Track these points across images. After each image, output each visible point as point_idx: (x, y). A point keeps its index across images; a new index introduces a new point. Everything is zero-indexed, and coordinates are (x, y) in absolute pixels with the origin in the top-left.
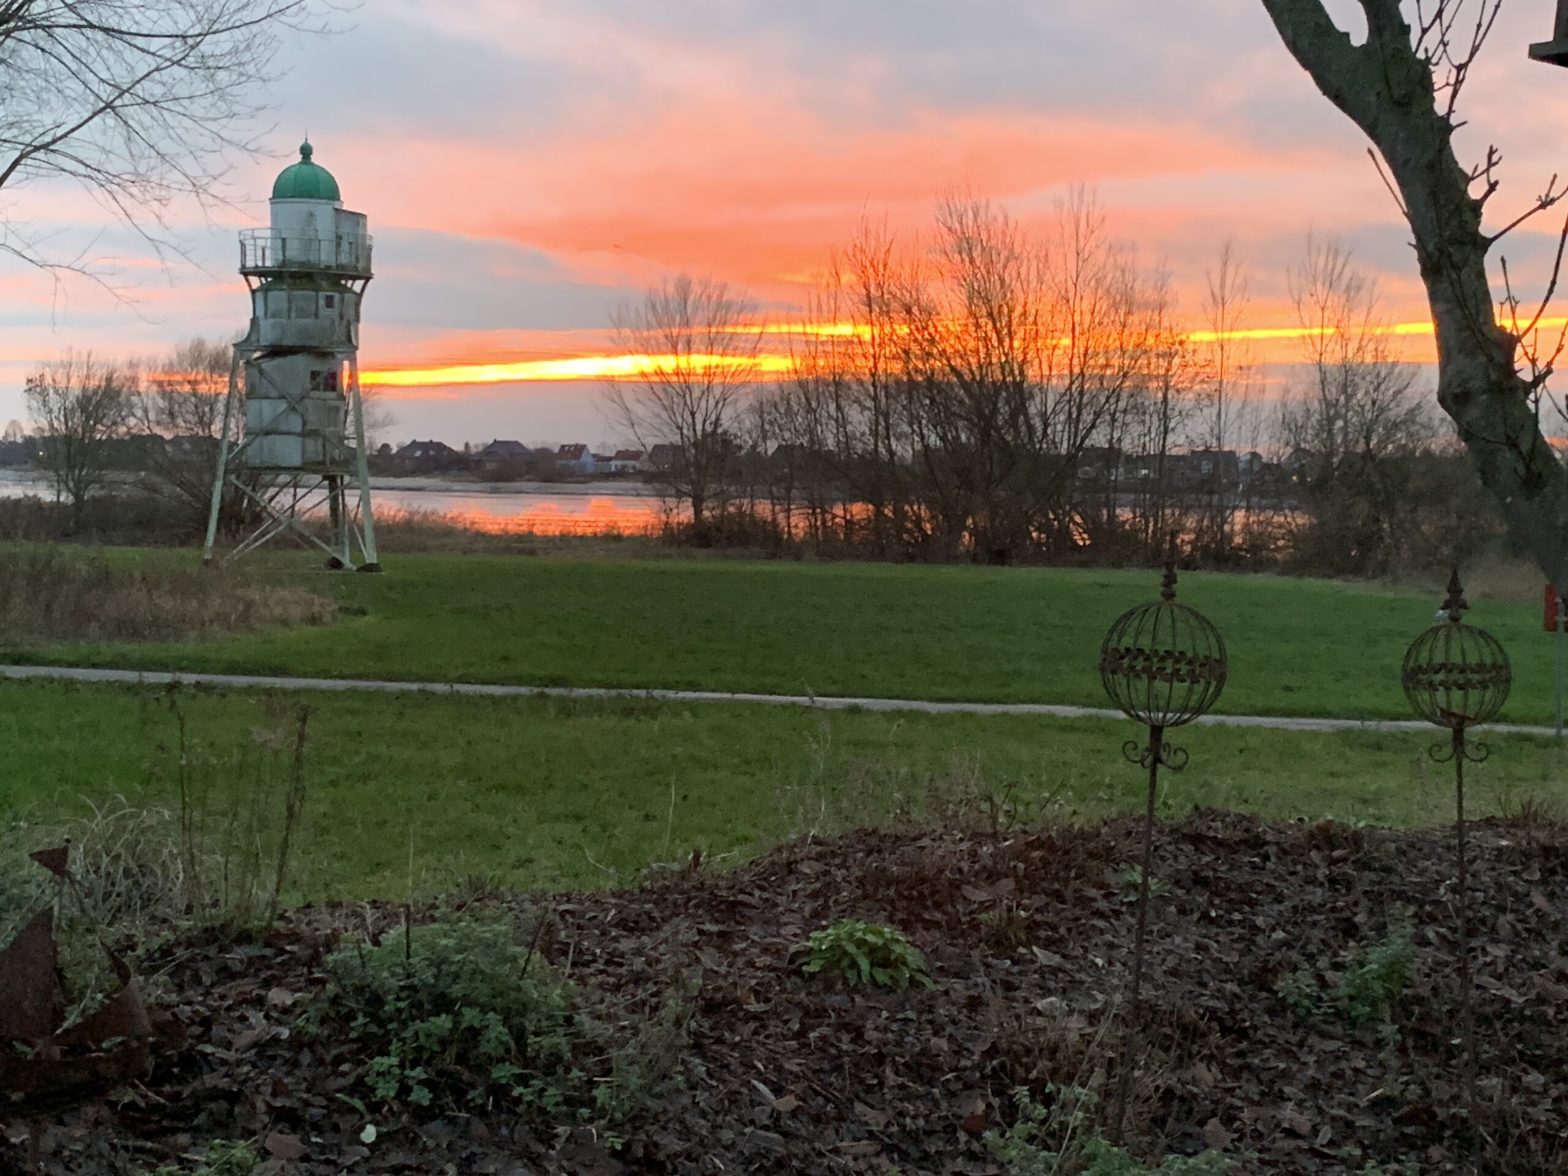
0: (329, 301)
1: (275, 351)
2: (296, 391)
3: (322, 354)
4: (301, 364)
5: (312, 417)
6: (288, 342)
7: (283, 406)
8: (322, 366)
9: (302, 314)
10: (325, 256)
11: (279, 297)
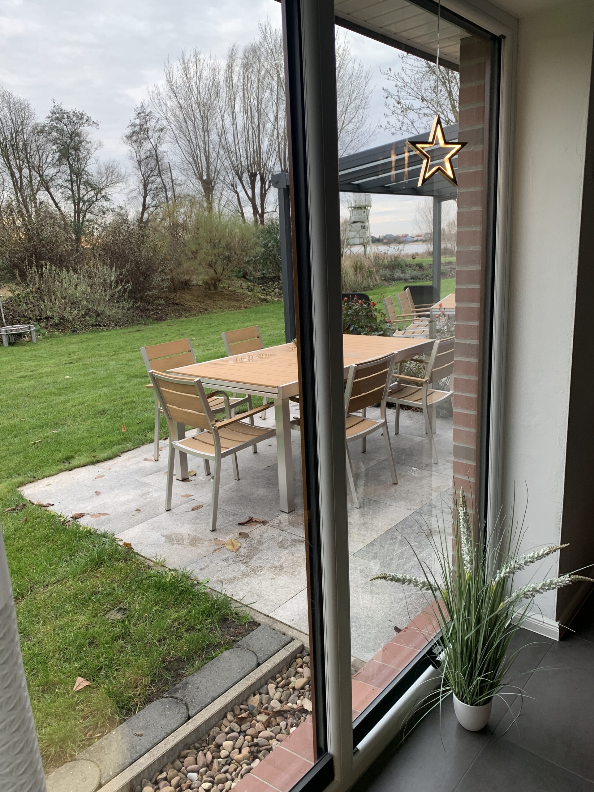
0: (364, 212)
1: (355, 222)
2: (358, 230)
3: (363, 222)
4: (359, 224)
5: (361, 234)
6: (357, 220)
7: (356, 233)
8: (363, 225)
9: (359, 215)
10: (363, 204)
11: (355, 211)
